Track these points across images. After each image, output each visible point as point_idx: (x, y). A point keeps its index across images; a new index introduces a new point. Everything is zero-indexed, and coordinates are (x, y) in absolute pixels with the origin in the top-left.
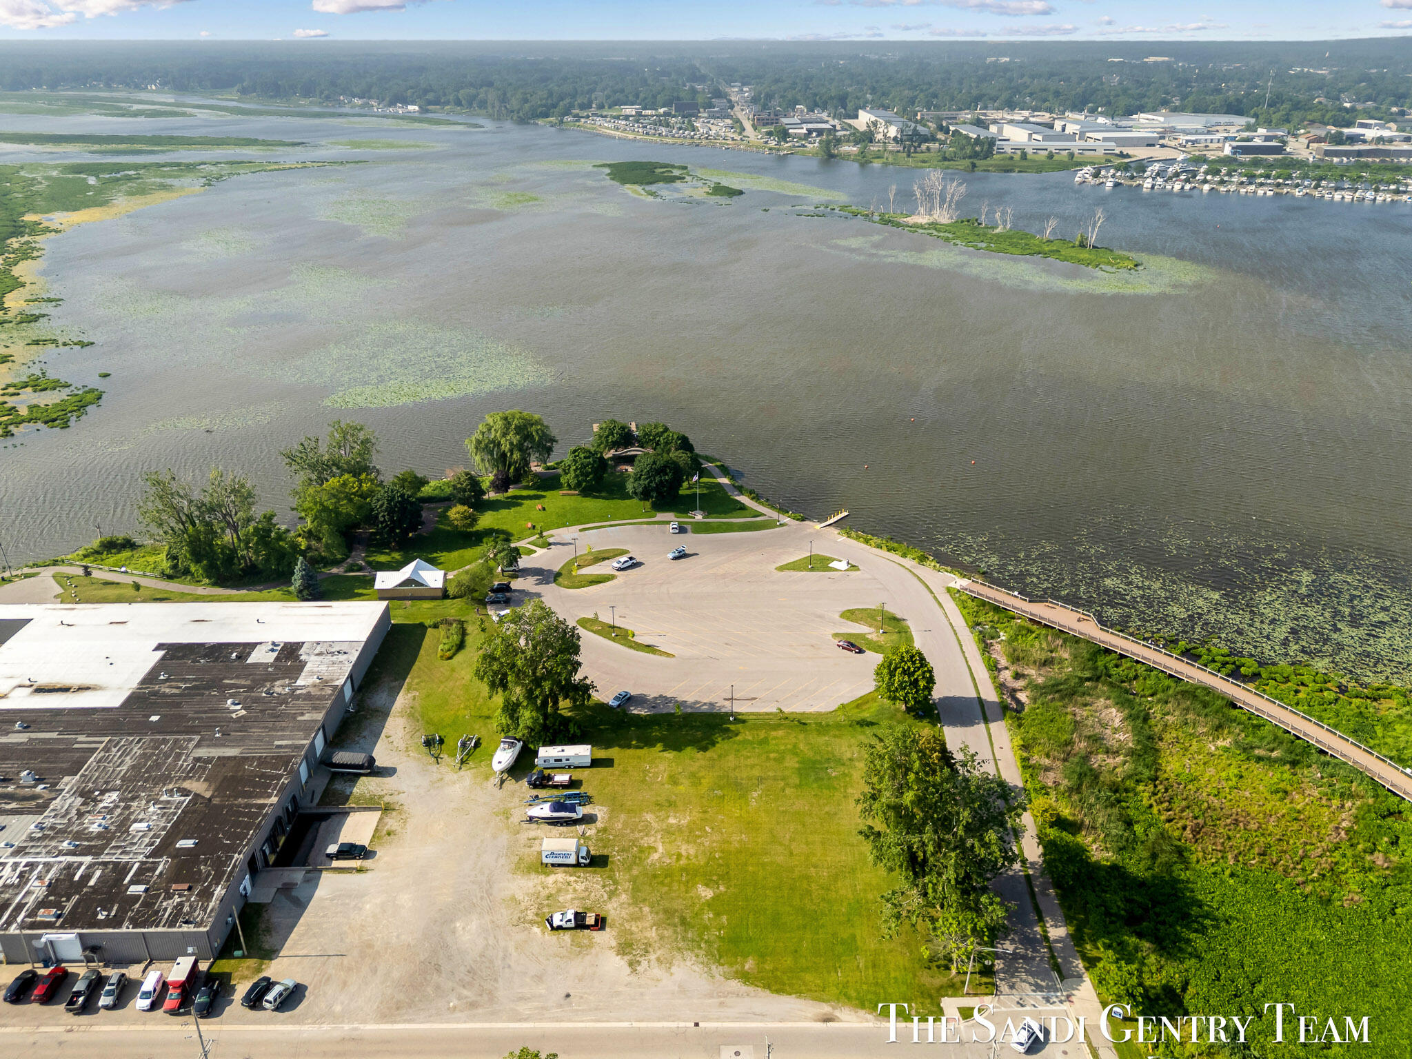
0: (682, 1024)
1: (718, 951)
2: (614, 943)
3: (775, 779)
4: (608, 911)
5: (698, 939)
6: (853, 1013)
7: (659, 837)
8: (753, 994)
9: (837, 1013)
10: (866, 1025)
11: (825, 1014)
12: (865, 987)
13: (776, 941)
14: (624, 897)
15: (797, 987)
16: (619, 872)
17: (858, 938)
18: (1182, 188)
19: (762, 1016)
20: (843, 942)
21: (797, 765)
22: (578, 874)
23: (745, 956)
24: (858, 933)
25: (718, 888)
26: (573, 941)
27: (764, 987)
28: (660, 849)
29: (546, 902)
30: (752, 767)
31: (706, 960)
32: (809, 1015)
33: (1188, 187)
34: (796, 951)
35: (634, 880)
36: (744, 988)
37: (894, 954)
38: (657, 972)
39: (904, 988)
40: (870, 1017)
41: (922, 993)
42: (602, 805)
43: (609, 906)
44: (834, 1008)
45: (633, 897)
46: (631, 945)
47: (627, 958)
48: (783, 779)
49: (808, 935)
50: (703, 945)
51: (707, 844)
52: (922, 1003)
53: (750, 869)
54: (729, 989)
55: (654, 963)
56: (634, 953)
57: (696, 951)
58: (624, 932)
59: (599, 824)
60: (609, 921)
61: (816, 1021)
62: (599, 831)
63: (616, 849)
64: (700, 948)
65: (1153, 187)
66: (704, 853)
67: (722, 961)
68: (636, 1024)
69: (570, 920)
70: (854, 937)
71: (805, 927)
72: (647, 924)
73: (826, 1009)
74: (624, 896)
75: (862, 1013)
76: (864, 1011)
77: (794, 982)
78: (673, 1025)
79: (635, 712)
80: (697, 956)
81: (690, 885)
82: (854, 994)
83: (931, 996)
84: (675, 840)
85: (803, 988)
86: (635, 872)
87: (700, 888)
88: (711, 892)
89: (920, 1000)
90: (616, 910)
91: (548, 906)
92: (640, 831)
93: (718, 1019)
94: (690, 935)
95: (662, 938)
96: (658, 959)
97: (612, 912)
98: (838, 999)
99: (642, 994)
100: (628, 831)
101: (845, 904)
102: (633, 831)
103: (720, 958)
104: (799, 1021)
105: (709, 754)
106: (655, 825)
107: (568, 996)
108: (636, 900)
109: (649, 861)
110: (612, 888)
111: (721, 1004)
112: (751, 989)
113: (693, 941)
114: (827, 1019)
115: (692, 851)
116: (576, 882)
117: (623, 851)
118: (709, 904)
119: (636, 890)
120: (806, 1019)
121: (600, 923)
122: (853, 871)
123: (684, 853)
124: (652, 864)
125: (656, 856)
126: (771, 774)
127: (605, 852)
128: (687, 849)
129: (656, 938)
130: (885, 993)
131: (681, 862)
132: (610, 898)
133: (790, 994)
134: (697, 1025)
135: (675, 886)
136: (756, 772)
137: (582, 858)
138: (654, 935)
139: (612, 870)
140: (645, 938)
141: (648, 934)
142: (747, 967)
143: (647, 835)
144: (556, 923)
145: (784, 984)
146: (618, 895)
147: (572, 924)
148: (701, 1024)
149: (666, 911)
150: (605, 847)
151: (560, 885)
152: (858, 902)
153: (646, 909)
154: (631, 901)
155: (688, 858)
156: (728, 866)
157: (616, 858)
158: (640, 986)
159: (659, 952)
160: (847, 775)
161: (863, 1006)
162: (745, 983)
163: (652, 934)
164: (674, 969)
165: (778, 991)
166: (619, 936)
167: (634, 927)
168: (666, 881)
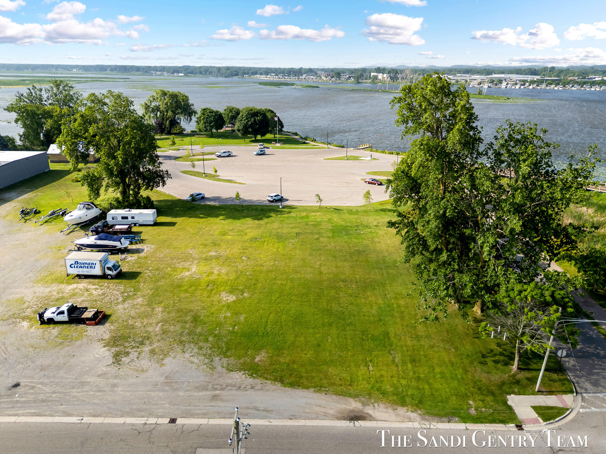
0: (152, 420)
1: (227, 343)
2: (107, 336)
3: (312, 233)
4: (116, 311)
6: (390, 410)
8: (259, 386)
9: (369, 410)
10: (410, 425)
11: (353, 411)
12: (403, 382)
13: (296, 336)
14: (140, 300)
15: (316, 379)
16: (145, 282)
17: (392, 335)
18: (520, 87)
19: (267, 412)
20: (374, 339)
21: (331, 228)
23: (258, 349)
24: (391, 330)
25: (242, 294)
27: (275, 380)
28: (194, 270)
30: (292, 228)
31: (209, 352)
32: (331, 412)
33: (522, 87)
34: (319, 345)
36: (250, 381)
37: (436, 349)
38: (145, 363)
39: (455, 383)
40: (413, 415)
41: (479, 389)
43: (120, 306)
44: (364, 404)
45: (150, 300)
47: (113, 349)
48: (319, 233)
49: (334, 331)
50: (211, 339)
52: (483, 401)
53: (279, 282)
54: (230, 381)
55: (145, 354)
56: (127, 344)
57: (201, 344)
58: (124, 327)
60: (112, 319)
61: (339, 419)
64: (207, 340)
65: (506, 87)
66: (236, 271)
67: (228, 353)
68: (87, 420)
69: (62, 313)
70: (387, 335)
71: (330, 324)
73: (354, 405)
75: (402, 411)
76: (405, 409)
77: (314, 374)
78: (142, 421)
80: (201, 348)
81: (213, 293)
82: (388, 388)
83: (493, 394)
84: (211, 264)
85: (325, 381)
87: (224, 294)
88: (234, 298)
89: (478, 397)
92: (179, 259)
93: (204, 415)
95: (165, 332)
96: (152, 351)
98: (370, 394)
99: (114, 385)
101: (375, 308)
103: (228, 349)
104: (316, 418)
106: (195, 255)
107: (17, 385)
109: (179, 277)
110: (131, 293)
111: (215, 398)
112: (258, 381)
113: (200, 334)
114: (355, 417)
115: (224, 271)
117: (156, 270)
118: (229, 306)
119: (155, 295)
120: (326, 416)
121: (100, 319)
122: (383, 285)
123: (216, 272)
124: (181, 278)
125: (187, 274)
126: (308, 231)
127: (139, 270)
128: (219, 270)
129: (159, 332)
130: (431, 389)
131: (211, 277)
133: (307, 388)
134: (173, 421)
135: (199, 292)
136: (296, 230)
137: (109, 269)
139: (138, 282)
140: (146, 332)
142: (257, 359)
144: (48, 315)
145: (301, 377)
146: (134, 299)
147: (65, 317)
148: (179, 421)
150: (139, 268)
151: (77, 291)
152: (389, 306)
153: (159, 309)
155: (219, 275)
156: (257, 280)
158: (116, 377)
160: (373, 233)
161: (403, 403)
162: (251, 375)
164: (166, 361)
165: (292, 385)
166: (116, 330)
168: (190, 289)
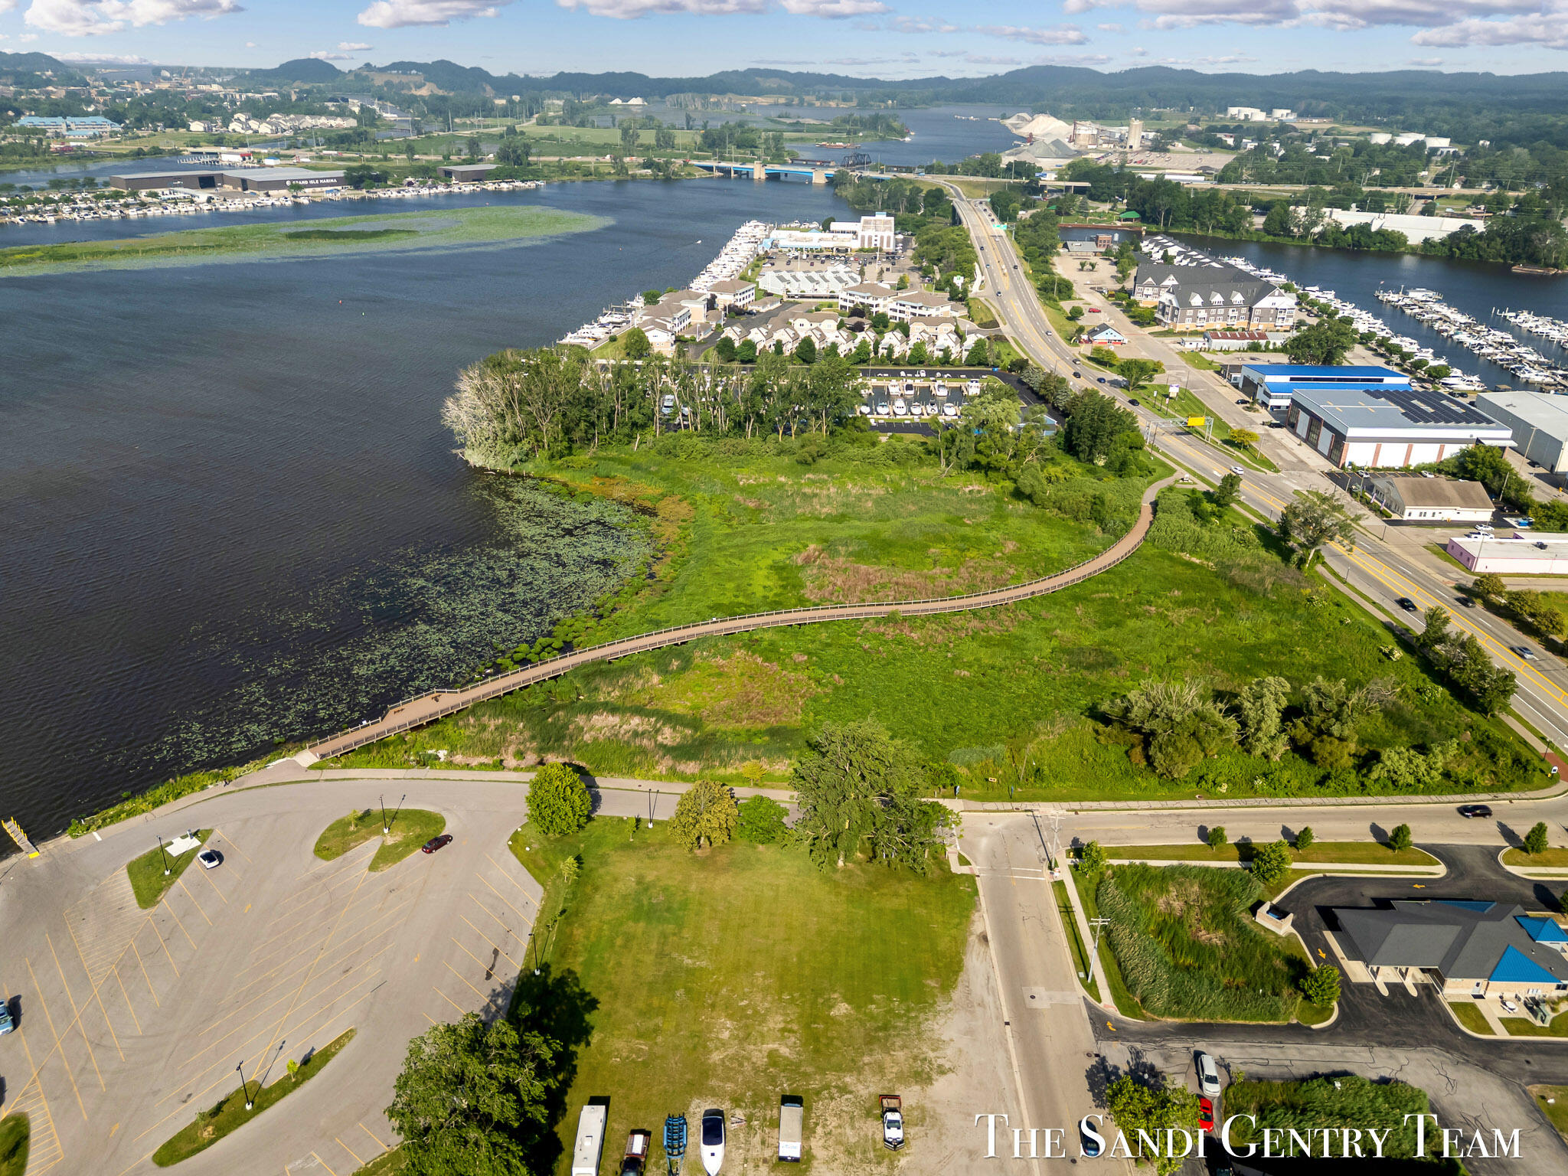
7: (752, 1047)
23: (922, 985)
35: (822, 1071)
45: (849, 1071)
46: (917, 1073)
51: (768, 1005)
55: (939, 1054)
58: (901, 1078)
59: (725, 1106)
60: (885, 1091)
62: (740, 1106)
63: (771, 1088)
72: (888, 1059)
74: (848, 1079)
86: (810, 1069)
87: (835, 1013)
90: (868, 1087)
91: (864, 1152)
92: (741, 1065)
95: (906, 1047)
97: (870, 1091)
100: (742, 1077)
102: (741, 1072)
106: (733, 1051)
108: (856, 1068)
109: (793, 1057)
110: (833, 1090)
112: (959, 984)
115: (779, 1018)
117: (774, 1081)
119: (839, 1069)
123: (782, 1025)
128: (776, 1022)
129: (905, 1051)
132: (851, 1092)
138: (902, 1053)
139: (806, 1092)
141: (902, 1058)
143: (748, 1060)
146: (846, 1085)
149: (869, 1043)
154: (855, 1073)
163: (901, 1055)
166: (908, 1085)
167: (892, 1071)
168: (824, 1041)
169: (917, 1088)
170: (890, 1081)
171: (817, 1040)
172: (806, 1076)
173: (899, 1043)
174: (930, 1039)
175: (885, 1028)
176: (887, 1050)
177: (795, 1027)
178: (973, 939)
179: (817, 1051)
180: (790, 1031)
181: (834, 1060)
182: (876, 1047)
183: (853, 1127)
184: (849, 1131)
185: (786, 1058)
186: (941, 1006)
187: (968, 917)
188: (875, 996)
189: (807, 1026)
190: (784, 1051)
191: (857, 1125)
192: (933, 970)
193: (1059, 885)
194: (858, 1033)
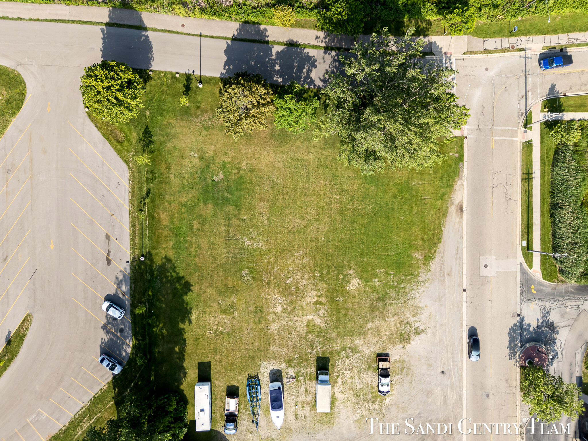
4: (371, 353)
5: (397, 289)
7: (297, 319)
8: (441, 254)
19: (459, 249)
22: (335, 377)
23: (411, 258)
25: (351, 274)
26: (398, 374)
27: (436, 247)
28: (310, 317)
29: (362, 397)
32: (458, 220)
35: (342, 336)
38: (424, 316)
42: (259, 367)
45: (359, 335)
46: (402, 335)
51: (305, 282)
55: (417, 318)
58: (390, 339)
59: (282, 366)
60: (380, 351)
62: (290, 366)
63: (309, 351)
67: (416, 273)
72: (384, 324)
74: (357, 342)
79: (129, 350)
80: (411, 290)
85: (437, 222)
86: (334, 335)
87: (350, 287)
88: (355, 279)
90: (370, 347)
91: (365, 395)
92: (290, 334)
94: (393, 295)
95: (396, 314)
96: (414, 316)
97: (372, 349)
100: (290, 343)
102: (290, 339)
105: (192, 280)
106: (283, 323)
108: (363, 333)
109: (322, 325)
110: (349, 351)
111: (449, 275)
112: (437, 255)
115: (313, 293)
116: (342, 378)
117: (311, 346)
118: (366, 282)
119: (352, 333)
121: (383, 357)
123: (315, 299)
128: (311, 297)
129: (396, 317)
132: (359, 352)
138: (393, 319)
139: (331, 353)
141: (393, 324)
142: (420, 257)
143: (295, 328)
146: (356, 346)
149: (372, 311)
153: (370, 325)
154: (362, 337)
157: (319, 350)
158: (435, 327)
159: (408, 315)
162: (433, 259)
163: (392, 321)
164: (422, 305)
166: (395, 344)
167: (386, 333)
168: (343, 312)
169: (401, 346)
170: (384, 342)
171: (338, 310)
172: (331, 340)
173: (391, 309)
174: (412, 306)
175: (382, 299)
176: (384, 318)
177: (324, 300)
178: (453, 210)
179: (338, 320)
180: (321, 304)
181: (349, 326)
182: (376, 314)
183: (360, 378)
184: (357, 381)
185: (319, 327)
186: (422, 277)
187: (452, 186)
188: (378, 271)
189: (332, 300)
190: (317, 321)
191: (362, 376)
192: (420, 243)
193: (528, 145)
194: (366, 303)
